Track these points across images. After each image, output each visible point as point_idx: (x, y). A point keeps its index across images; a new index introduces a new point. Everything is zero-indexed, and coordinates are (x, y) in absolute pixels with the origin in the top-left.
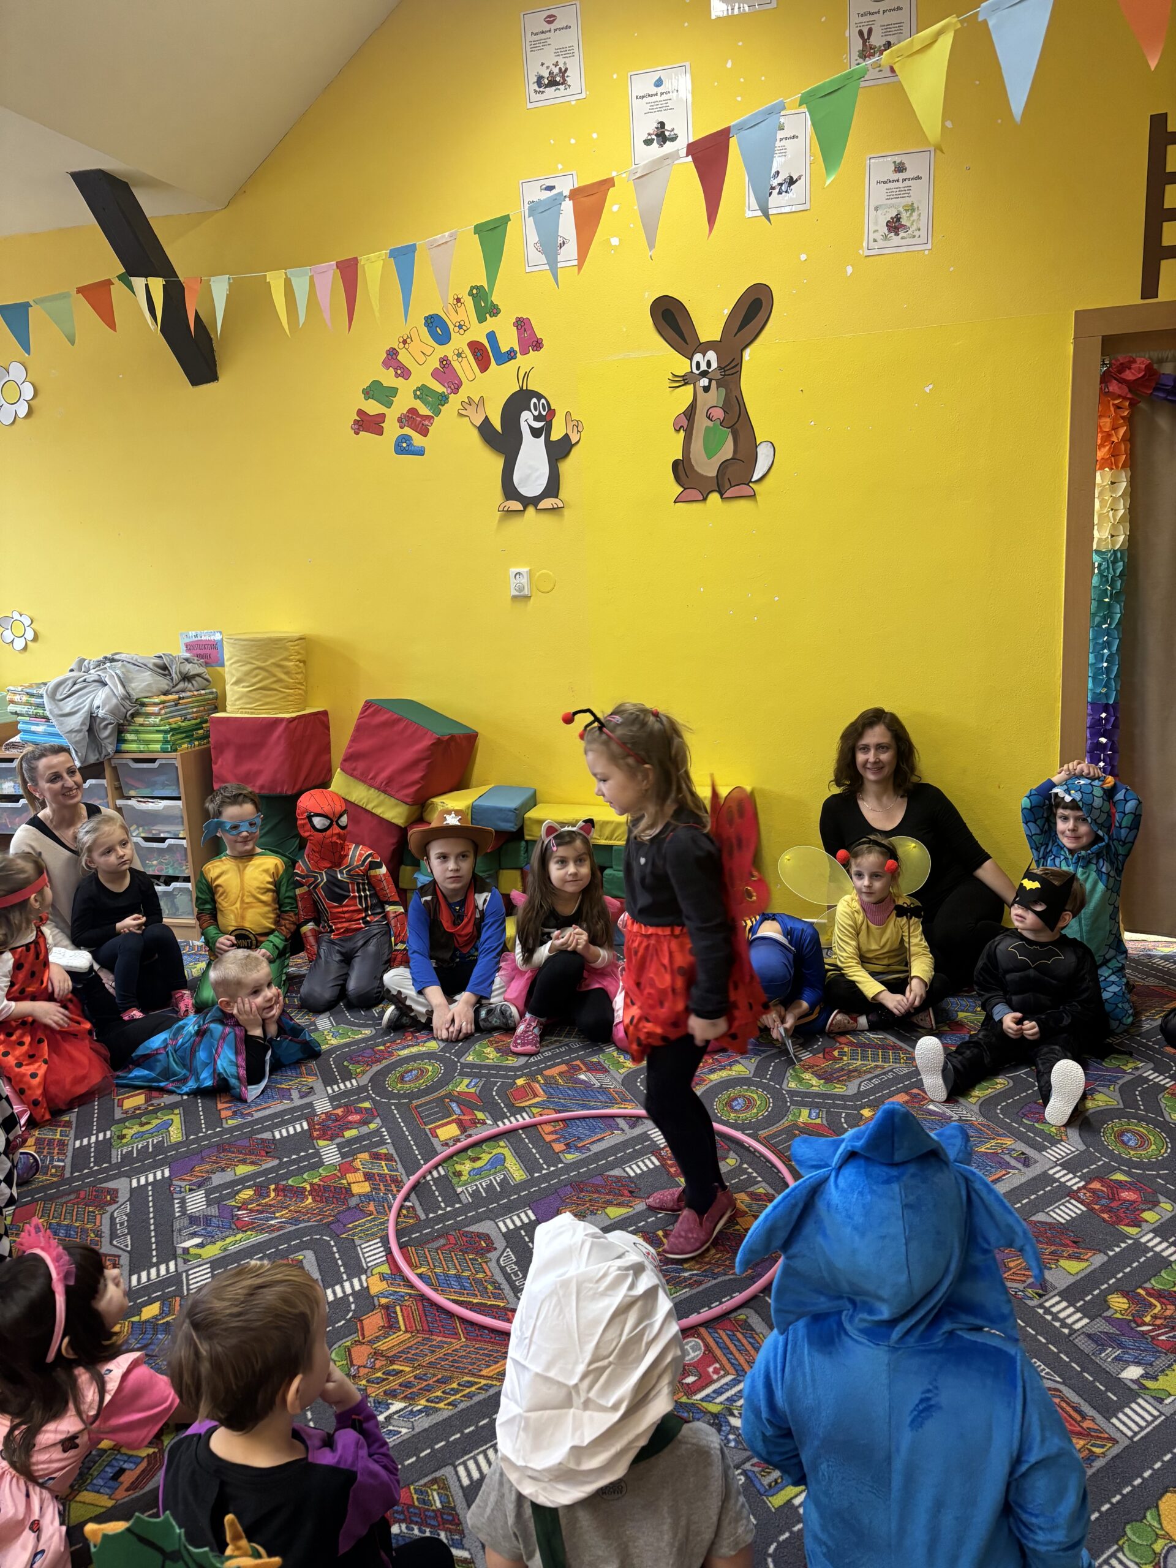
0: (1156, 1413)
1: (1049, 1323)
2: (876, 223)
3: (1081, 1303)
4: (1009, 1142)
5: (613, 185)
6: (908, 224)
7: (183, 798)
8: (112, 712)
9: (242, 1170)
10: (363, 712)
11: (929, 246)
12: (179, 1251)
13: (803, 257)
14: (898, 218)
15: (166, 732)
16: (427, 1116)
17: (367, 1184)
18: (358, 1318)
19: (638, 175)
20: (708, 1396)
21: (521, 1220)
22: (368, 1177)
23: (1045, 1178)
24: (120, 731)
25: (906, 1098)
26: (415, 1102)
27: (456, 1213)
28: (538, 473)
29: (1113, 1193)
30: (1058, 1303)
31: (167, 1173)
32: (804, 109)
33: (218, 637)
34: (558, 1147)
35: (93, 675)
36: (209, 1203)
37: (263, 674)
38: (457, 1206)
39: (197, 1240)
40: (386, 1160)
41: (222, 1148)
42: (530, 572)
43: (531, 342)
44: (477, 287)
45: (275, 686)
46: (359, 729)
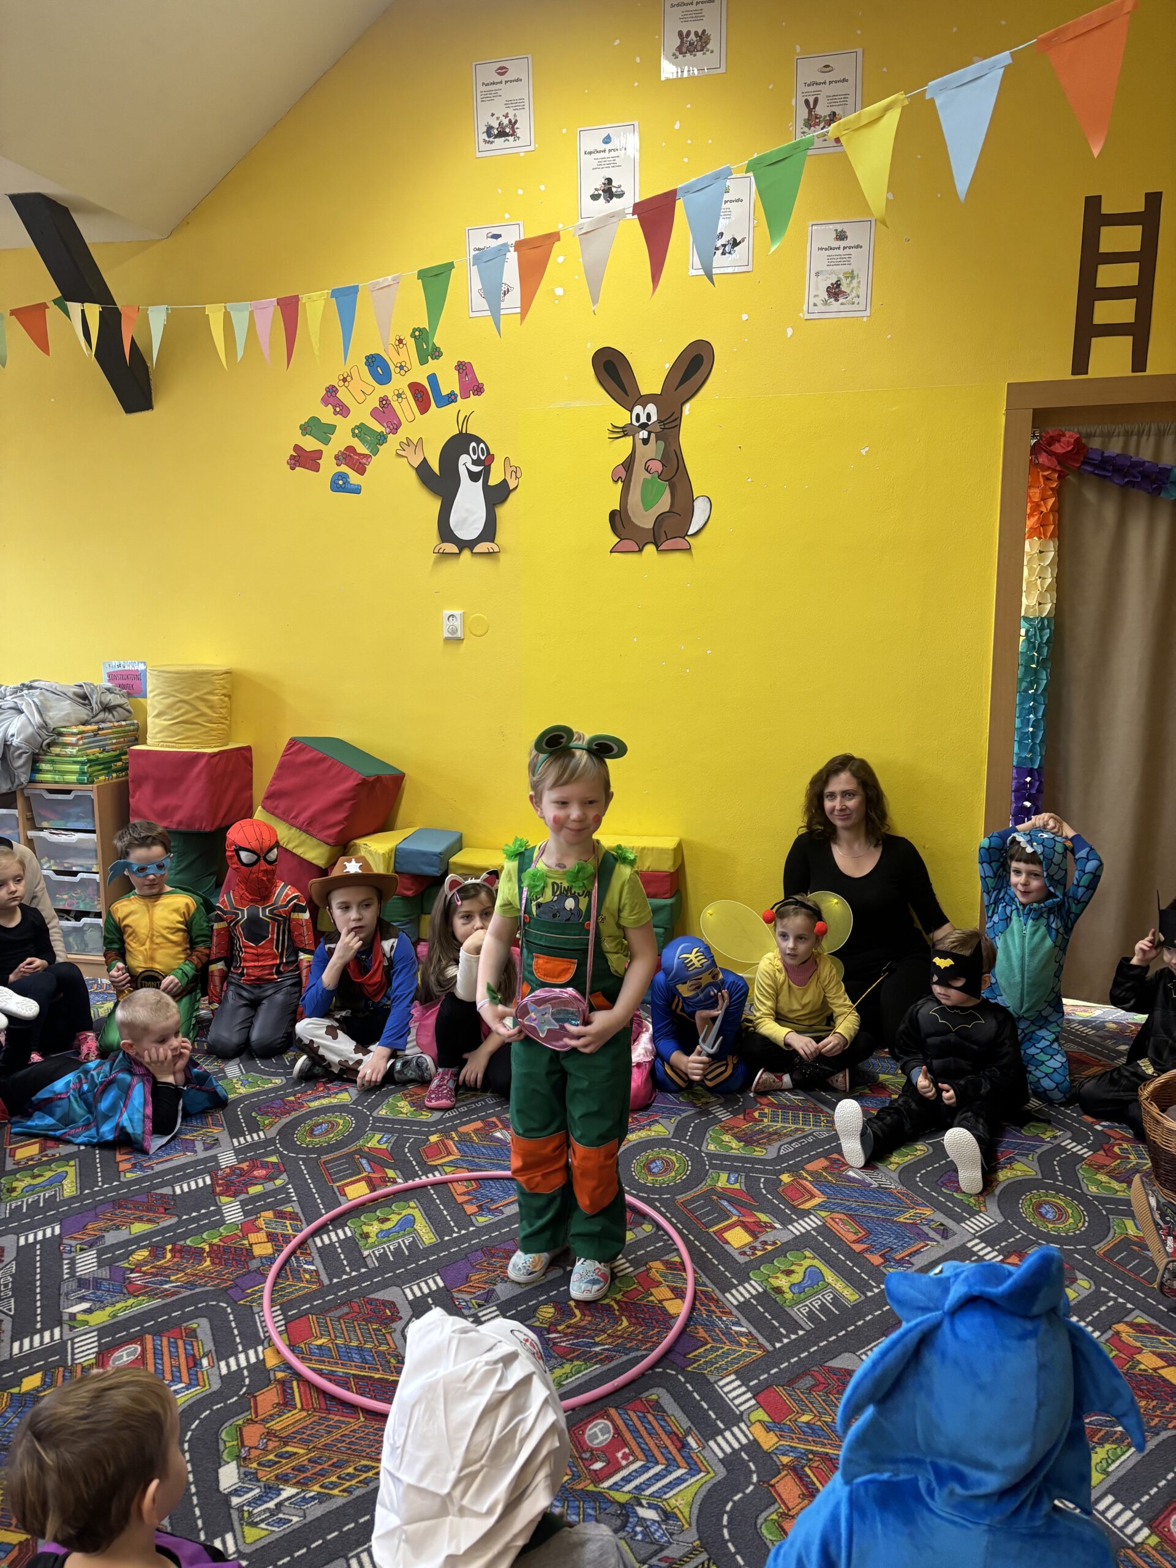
2: (817, 288)
4: (928, 1212)
5: (559, 240)
6: (848, 291)
7: (98, 831)
8: (27, 741)
9: (138, 1228)
10: (288, 748)
11: (868, 313)
12: (66, 1317)
13: (745, 317)
14: (838, 284)
15: (83, 763)
16: (336, 1173)
17: (269, 1245)
18: (251, 1393)
19: (583, 231)
20: (616, 1484)
21: (429, 1287)
22: (271, 1237)
23: (963, 1250)
24: (35, 761)
25: (826, 1163)
26: (325, 1158)
27: (362, 1278)
28: (475, 517)
31: (57, 1231)
32: (751, 174)
33: (141, 667)
34: (470, 1209)
35: (9, 701)
36: (101, 1264)
37: (187, 707)
38: (363, 1270)
39: (85, 1305)
40: (291, 1219)
41: (118, 1203)
42: (464, 615)
43: (472, 386)
44: (419, 329)
45: (198, 720)
46: (282, 766)
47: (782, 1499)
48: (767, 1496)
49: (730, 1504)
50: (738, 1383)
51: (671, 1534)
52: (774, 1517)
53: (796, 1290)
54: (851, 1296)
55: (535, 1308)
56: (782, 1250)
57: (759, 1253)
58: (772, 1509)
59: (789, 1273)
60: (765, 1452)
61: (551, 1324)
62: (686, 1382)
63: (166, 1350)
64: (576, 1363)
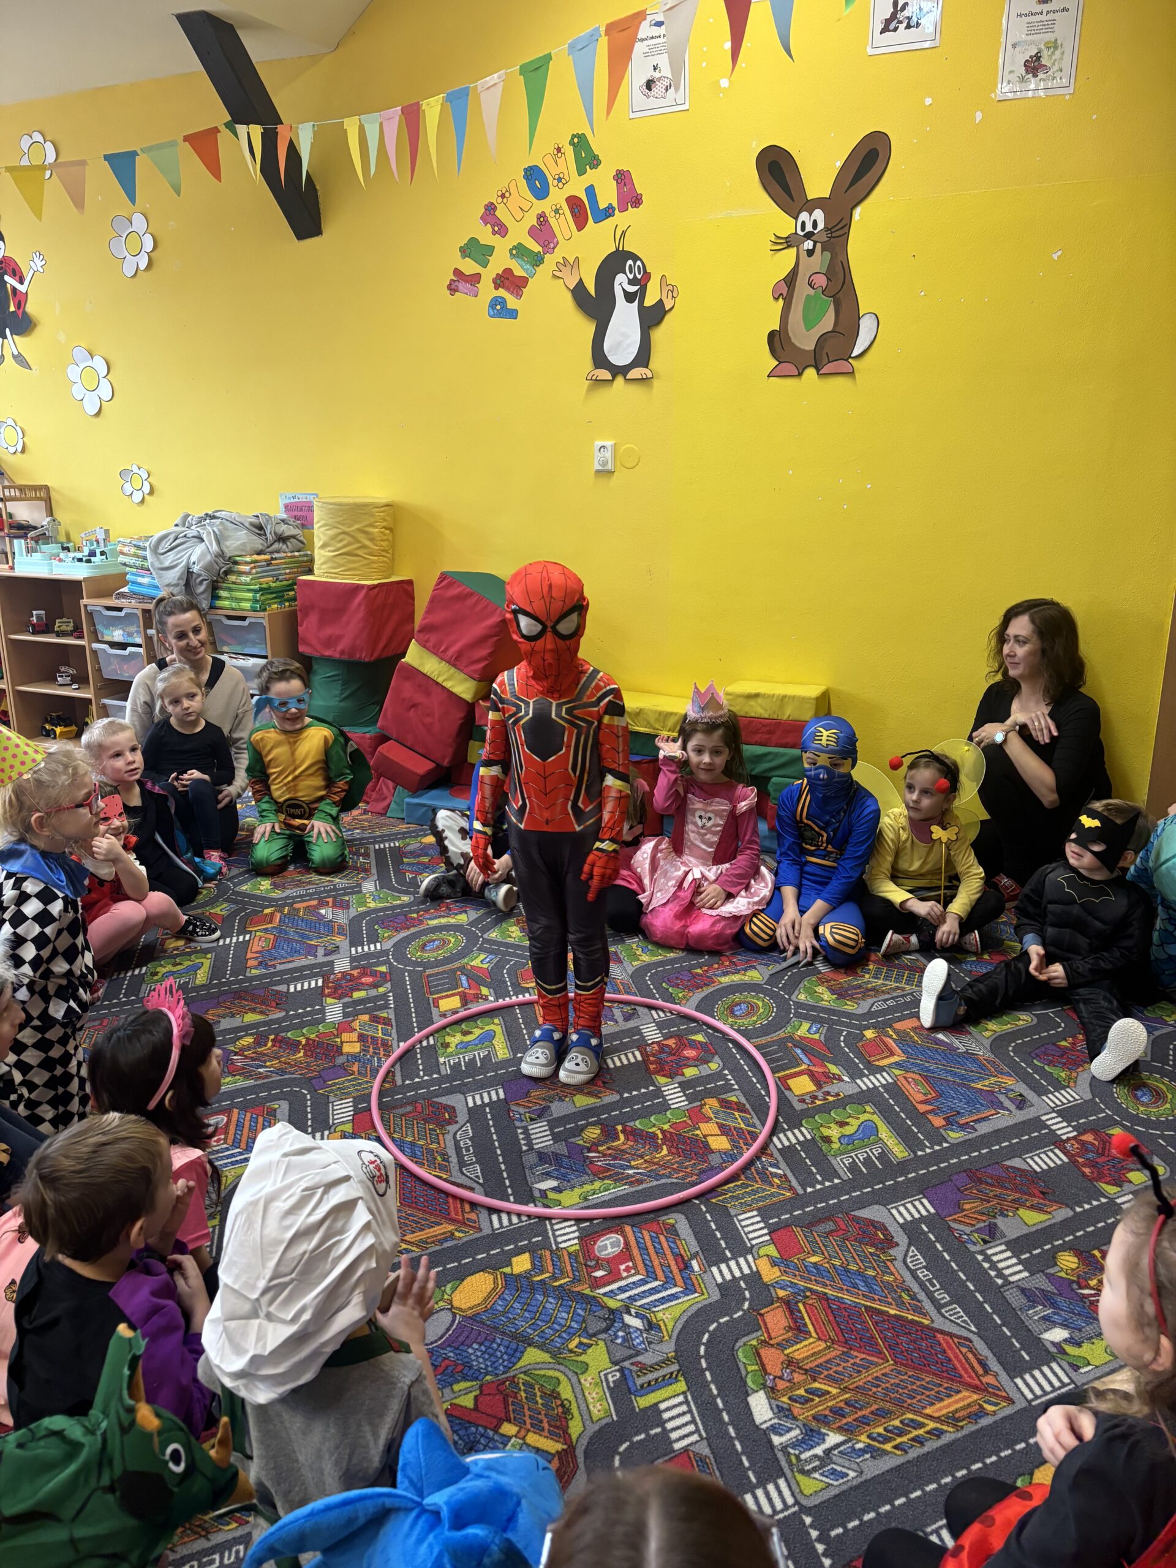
0: (1066, 1380)
1: (985, 1271)
2: (1012, 64)
3: (1028, 1255)
4: (1010, 1082)
6: (1049, 65)
8: (207, 568)
9: (250, 1018)
10: (438, 584)
11: (1070, 90)
13: (928, 101)
14: (1037, 57)
15: (256, 591)
16: (437, 986)
17: (358, 1044)
20: (611, 1291)
21: (490, 1098)
22: (362, 1038)
23: (1037, 1123)
24: (214, 588)
26: (429, 972)
27: (432, 1082)
28: (629, 340)
29: (1104, 1149)
30: (1002, 1252)
33: (309, 499)
35: (193, 531)
37: (348, 539)
38: (435, 1076)
40: (383, 1024)
41: (238, 995)
42: (615, 447)
43: (630, 198)
44: (578, 136)
45: (360, 552)
46: (433, 600)
47: (767, 1328)
48: (753, 1323)
49: (715, 1325)
50: (758, 1219)
51: (650, 1343)
52: (754, 1342)
53: (845, 1141)
54: (899, 1152)
55: (583, 1128)
56: (843, 1102)
57: (818, 1102)
58: (755, 1335)
59: (842, 1124)
60: (764, 1283)
61: (594, 1144)
62: (707, 1212)
63: (247, 1124)
64: (606, 1181)
